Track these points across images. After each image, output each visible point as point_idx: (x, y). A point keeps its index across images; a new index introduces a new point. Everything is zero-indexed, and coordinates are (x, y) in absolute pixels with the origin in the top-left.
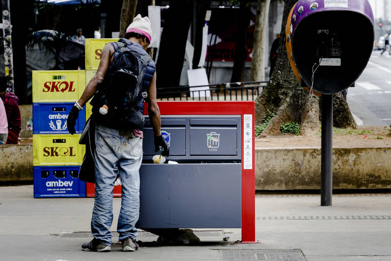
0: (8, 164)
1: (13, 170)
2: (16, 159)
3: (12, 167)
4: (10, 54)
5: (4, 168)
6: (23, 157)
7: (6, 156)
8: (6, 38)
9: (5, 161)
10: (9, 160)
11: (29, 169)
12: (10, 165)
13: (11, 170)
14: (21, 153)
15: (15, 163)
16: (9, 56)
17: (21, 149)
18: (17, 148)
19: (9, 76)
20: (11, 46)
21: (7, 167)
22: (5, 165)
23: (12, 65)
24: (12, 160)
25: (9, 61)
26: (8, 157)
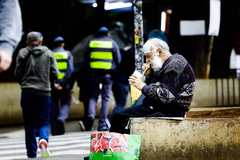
0: (177, 143)
1: (184, 151)
2: (187, 138)
3: (182, 147)
4: (140, 21)
5: (172, 148)
6: (197, 135)
7: (175, 132)
8: (137, 3)
9: (174, 139)
10: (178, 138)
11: (204, 150)
12: (180, 144)
13: (180, 150)
14: (194, 130)
15: (186, 142)
16: (139, 23)
17: (194, 125)
18: (189, 124)
19: (139, 44)
20: (141, 12)
21: (175, 146)
22: (174, 144)
23: (142, 33)
24: (182, 137)
25: (139, 28)
26: (178, 134)
